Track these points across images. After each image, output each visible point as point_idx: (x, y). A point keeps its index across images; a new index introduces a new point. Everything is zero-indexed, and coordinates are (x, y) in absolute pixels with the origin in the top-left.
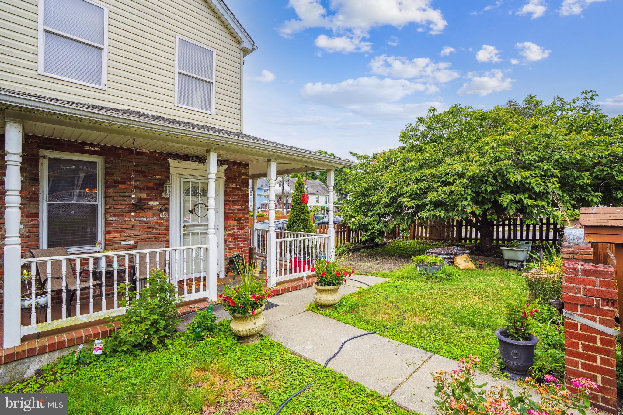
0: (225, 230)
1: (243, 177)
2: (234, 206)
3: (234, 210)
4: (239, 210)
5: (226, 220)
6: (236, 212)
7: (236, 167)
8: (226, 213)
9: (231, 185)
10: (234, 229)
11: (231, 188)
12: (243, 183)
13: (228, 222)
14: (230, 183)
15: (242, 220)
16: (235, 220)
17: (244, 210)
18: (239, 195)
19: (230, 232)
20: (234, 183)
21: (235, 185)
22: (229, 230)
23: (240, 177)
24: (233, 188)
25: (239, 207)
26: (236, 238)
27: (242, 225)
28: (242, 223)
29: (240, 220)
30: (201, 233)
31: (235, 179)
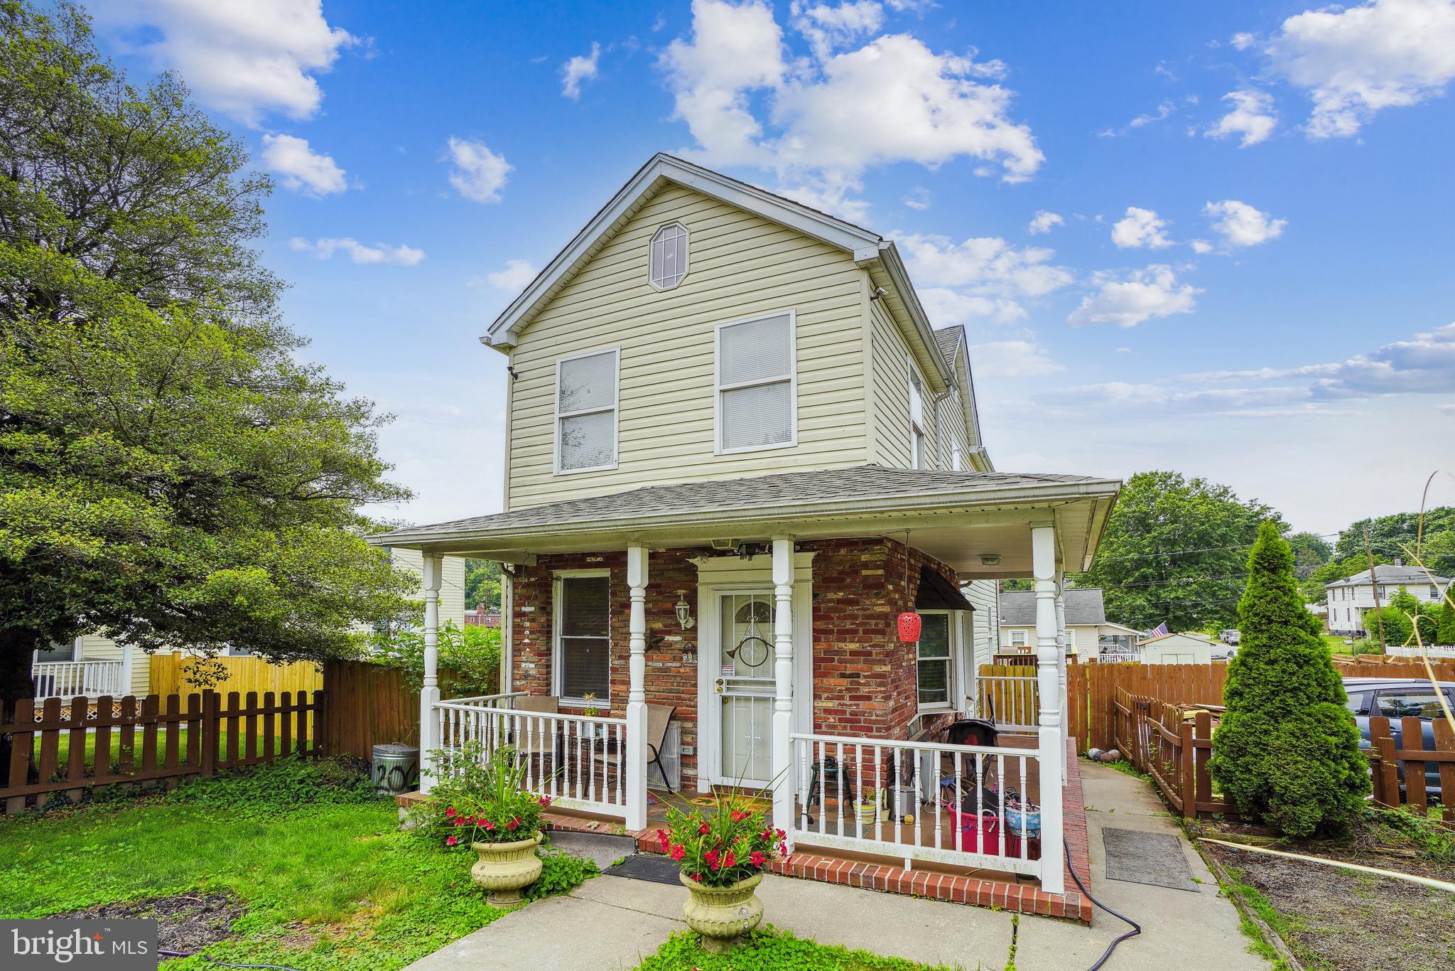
0: (816, 697)
1: (864, 572)
2: (842, 645)
3: (840, 652)
4: (853, 653)
5: (818, 673)
6: (848, 657)
7: (843, 551)
8: (816, 660)
9: (831, 596)
10: (841, 698)
11: (831, 601)
12: (865, 587)
13: (824, 680)
14: (828, 589)
15: (865, 677)
16: (843, 676)
17: (870, 653)
18: (854, 617)
19: (829, 705)
20: (840, 589)
21: (841, 594)
22: (828, 698)
23: (857, 572)
24: (839, 601)
25: (854, 646)
26: (848, 721)
27: (864, 690)
28: (864, 684)
29: (858, 676)
30: (757, 699)
31: (843, 580)
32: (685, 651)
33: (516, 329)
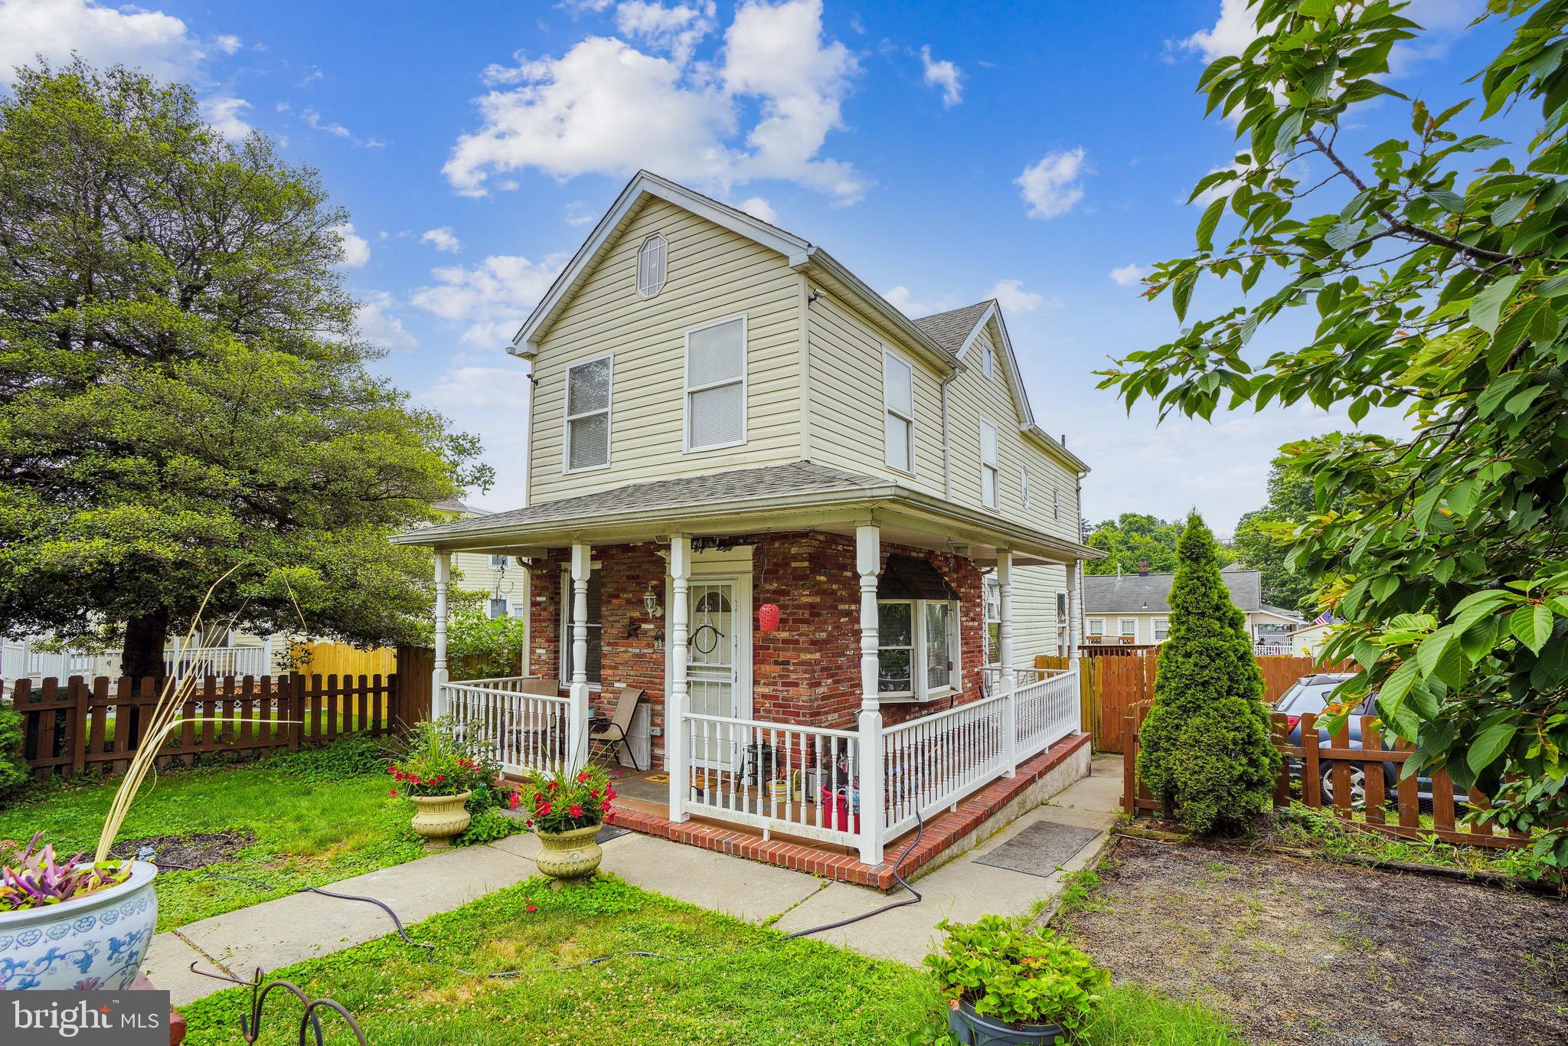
0: (756, 682)
1: (794, 564)
2: (775, 633)
3: (775, 640)
4: (785, 641)
5: (757, 660)
6: (781, 645)
7: (777, 545)
8: (756, 648)
9: (768, 587)
10: (774, 684)
11: (768, 591)
12: (794, 578)
13: (761, 666)
14: (765, 580)
15: (794, 664)
16: (776, 663)
17: (797, 642)
19: (766, 690)
20: (775, 580)
21: (776, 585)
22: (765, 684)
23: (787, 564)
24: (773, 592)
25: (785, 635)
26: (780, 707)
27: (793, 677)
28: (793, 672)
29: (788, 663)
30: (710, 684)
31: (777, 572)
32: (656, 638)
33: (535, 338)
